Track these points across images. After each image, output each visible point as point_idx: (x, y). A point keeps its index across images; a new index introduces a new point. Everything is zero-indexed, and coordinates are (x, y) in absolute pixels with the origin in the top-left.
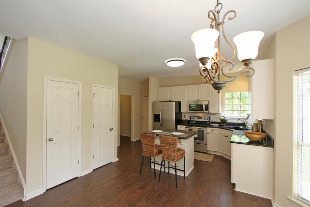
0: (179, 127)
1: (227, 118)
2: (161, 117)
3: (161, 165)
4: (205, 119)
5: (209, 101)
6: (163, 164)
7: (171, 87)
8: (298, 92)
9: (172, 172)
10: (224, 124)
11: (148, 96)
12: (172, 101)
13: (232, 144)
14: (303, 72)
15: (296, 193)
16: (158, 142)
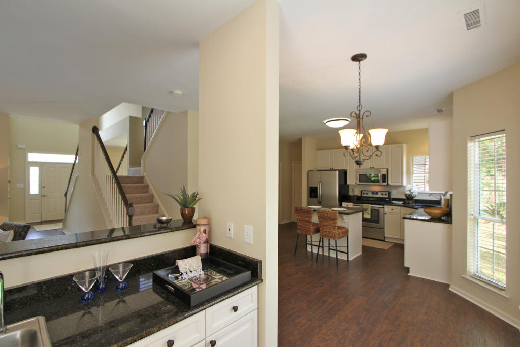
0: (344, 204)
1: (414, 193)
2: (320, 192)
3: (319, 246)
4: (382, 194)
5: (388, 170)
6: (321, 245)
7: (333, 150)
8: (475, 161)
9: (333, 254)
10: (411, 202)
11: (301, 163)
12: (334, 169)
13: (405, 220)
14: (480, 138)
15: (472, 271)
16: (315, 219)
